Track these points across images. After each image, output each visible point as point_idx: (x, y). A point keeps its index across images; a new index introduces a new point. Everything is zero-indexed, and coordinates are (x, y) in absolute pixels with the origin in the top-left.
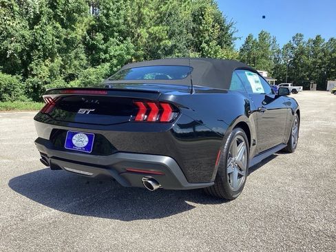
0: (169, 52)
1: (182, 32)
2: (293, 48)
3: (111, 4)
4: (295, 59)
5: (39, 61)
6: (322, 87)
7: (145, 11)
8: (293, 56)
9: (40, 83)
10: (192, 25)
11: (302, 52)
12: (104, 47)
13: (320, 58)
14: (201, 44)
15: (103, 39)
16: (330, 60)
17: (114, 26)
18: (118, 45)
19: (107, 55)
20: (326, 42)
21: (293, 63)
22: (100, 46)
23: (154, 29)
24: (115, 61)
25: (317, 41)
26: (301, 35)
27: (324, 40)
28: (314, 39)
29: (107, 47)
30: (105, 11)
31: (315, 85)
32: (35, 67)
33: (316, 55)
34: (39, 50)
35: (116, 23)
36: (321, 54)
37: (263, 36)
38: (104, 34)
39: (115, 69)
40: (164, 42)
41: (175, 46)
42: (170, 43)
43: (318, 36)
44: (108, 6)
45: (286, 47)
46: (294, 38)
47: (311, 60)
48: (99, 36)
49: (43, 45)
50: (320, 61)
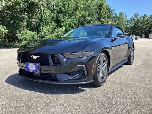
0: (89, 22)
1: (93, 13)
2: (134, 20)
3: (66, 2)
4: (135, 25)
5: (43, 26)
6: (147, 37)
7: (79, 5)
8: (134, 23)
9: (45, 35)
10: (97, 10)
11: (138, 22)
12: (63, 20)
13: (146, 24)
14: (100, 18)
15: (63, 17)
16: (150, 25)
17: (67, 11)
18: (68, 19)
19: (64, 24)
20: (148, 17)
21: (134, 26)
22: (61, 20)
23: (83, 12)
24: (68, 26)
25: (145, 16)
26: (138, 14)
27: (148, 16)
28: (144, 16)
29: (64, 20)
30: (63, 5)
31: (144, 36)
32: (42, 29)
33: (144, 23)
34: (43, 22)
35: (68, 10)
36: (146, 23)
37: (121, 14)
38: (63, 15)
39: (68, 29)
40: (87, 18)
41: (91, 20)
42: (89, 18)
43: (145, 14)
44: (65, 3)
45: (131, 19)
46: (134, 15)
47: (142, 25)
48: (61, 16)
49: (45, 20)
50: (146, 25)
